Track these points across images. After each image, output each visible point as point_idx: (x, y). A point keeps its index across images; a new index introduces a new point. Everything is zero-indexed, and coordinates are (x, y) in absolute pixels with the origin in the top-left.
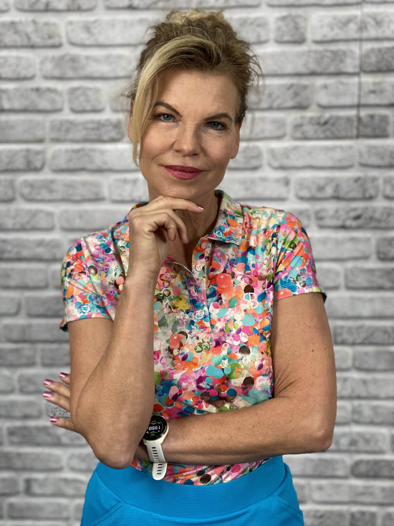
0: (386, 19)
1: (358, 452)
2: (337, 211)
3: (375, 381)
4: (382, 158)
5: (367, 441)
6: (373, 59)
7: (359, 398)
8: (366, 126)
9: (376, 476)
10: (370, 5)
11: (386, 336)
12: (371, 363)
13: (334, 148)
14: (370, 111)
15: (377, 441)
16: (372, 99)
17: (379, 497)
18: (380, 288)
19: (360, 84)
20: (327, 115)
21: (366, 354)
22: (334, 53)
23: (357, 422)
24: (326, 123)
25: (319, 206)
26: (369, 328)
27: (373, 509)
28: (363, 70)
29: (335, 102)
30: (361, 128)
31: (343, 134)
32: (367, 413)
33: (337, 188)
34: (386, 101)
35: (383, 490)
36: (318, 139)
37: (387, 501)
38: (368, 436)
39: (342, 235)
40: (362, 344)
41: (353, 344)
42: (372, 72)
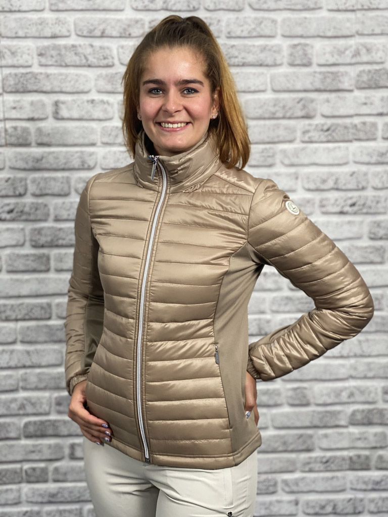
0: (19, 51)
1: (27, 415)
3: (37, 352)
4: (27, 163)
5: (33, 405)
6: (12, 82)
7: (24, 367)
8: (11, 136)
9: (43, 436)
10: (5, 39)
11: (43, 312)
12: (33, 336)
14: (14, 124)
15: (41, 403)
16: (14, 114)
17: (47, 454)
18: (34, 271)
19: (3, 102)
21: (28, 328)
23: (25, 389)
26: (28, 305)
27: (42, 465)
28: (5, 91)
30: (8, 137)
32: (33, 380)
34: (25, 116)
35: (50, 446)
37: (53, 457)
38: (33, 401)
40: (24, 320)
41: (17, 320)
42: (11, 92)
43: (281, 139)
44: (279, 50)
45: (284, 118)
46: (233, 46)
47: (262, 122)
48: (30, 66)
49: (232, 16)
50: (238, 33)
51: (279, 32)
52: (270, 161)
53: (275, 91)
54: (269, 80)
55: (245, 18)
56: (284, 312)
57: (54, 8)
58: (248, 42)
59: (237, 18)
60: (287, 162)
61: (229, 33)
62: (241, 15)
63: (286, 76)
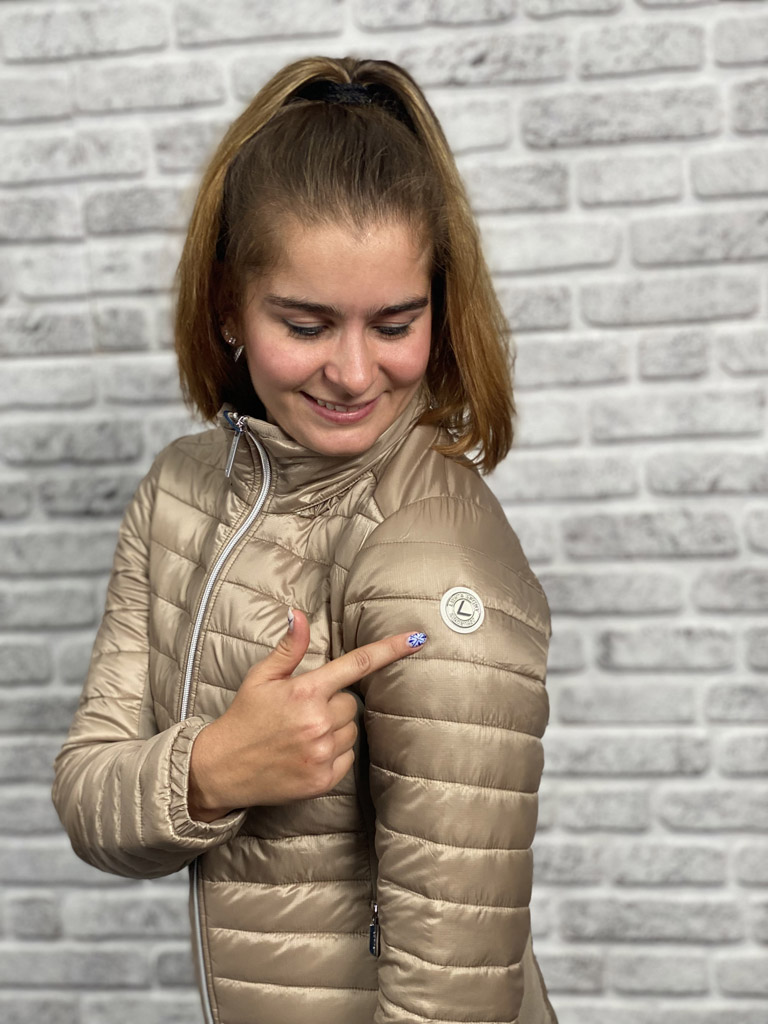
0: (116, 141)
1: (162, 937)
2: (74, 485)
4: (140, 386)
6: (102, 211)
8: (107, 330)
10: (87, 118)
13: (56, 372)
14: (110, 303)
16: (110, 282)
19: (88, 257)
20: (38, 312)
22: (37, 205)
24: (36, 328)
25: (42, 476)
28: (90, 232)
29: (47, 289)
30: (101, 333)
31: (69, 346)
33: (70, 443)
34: (133, 285)
36: (28, 355)
39: (87, 527)
42: (105, 234)
43: (720, 310)
44: (708, 99)
45: (727, 260)
46: (596, 98)
47: (671, 274)
48: (139, 175)
49: (592, 27)
50: (609, 65)
51: (710, 55)
52: (694, 364)
53: (703, 197)
54: (686, 173)
55: (625, 29)
56: (739, 722)
57: (187, 40)
58: (634, 86)
59: (606, 31)
60: (736, 365)
61: (587, 67)
62: (615, 23)
63: (728, 159)
